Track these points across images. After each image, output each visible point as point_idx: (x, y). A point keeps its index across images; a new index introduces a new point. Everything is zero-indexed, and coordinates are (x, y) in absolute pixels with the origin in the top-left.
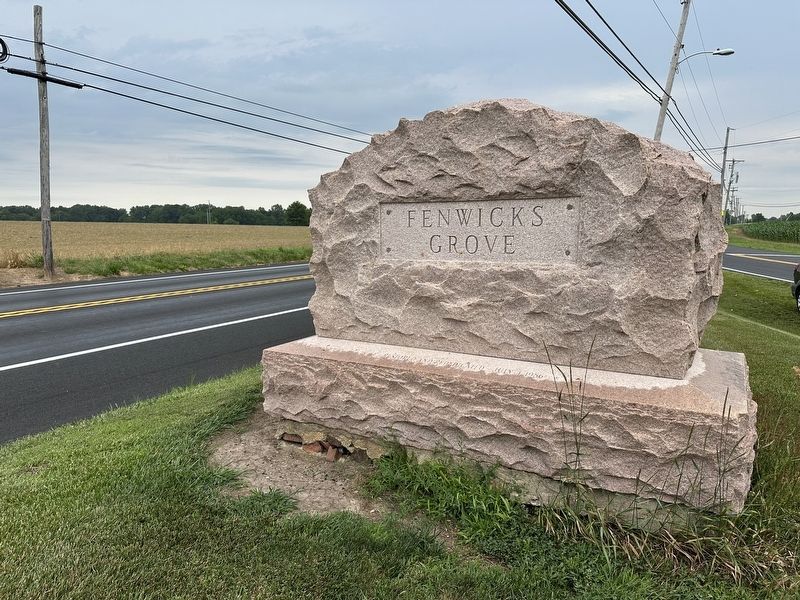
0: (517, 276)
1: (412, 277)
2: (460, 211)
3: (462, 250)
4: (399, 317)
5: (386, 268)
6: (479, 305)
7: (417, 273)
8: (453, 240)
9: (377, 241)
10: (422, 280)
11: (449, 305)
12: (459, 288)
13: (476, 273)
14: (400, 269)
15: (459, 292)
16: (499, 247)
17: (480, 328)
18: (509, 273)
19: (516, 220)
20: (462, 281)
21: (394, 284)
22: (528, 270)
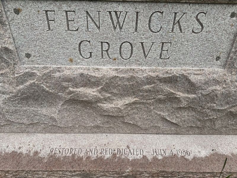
0: (172, 80)
1: (65, 84)
2: (113, 14)
3: (116, 56)
4: (55, 116)
5: (31, 75)
6: (134, 103)
7: (69, 80)
8: (105, 46)
9: (11, 47)
10: (76, 86)
11: (106, 106)
12: (115, 91)
13: (132, 78)
14: (48, 76)
15: (115, 95)
16: (155, 53)
17: (134, 118)
18: (165, 78)
19: (177, 27)
20: (119, 86)
21: (44, 90)
22: (183, 75)
